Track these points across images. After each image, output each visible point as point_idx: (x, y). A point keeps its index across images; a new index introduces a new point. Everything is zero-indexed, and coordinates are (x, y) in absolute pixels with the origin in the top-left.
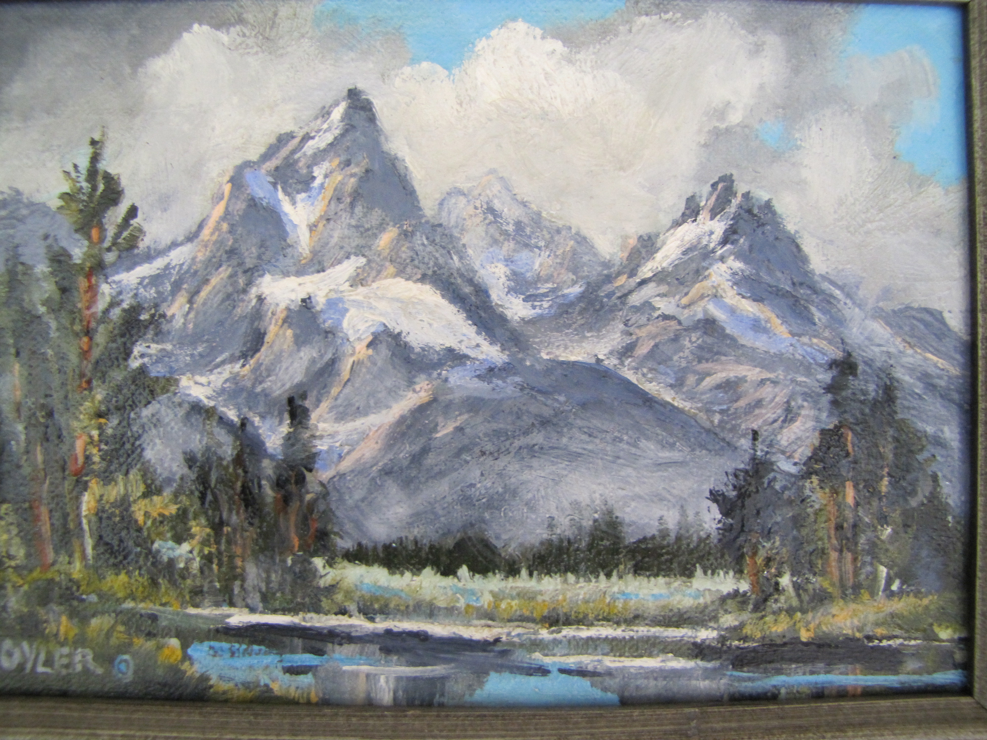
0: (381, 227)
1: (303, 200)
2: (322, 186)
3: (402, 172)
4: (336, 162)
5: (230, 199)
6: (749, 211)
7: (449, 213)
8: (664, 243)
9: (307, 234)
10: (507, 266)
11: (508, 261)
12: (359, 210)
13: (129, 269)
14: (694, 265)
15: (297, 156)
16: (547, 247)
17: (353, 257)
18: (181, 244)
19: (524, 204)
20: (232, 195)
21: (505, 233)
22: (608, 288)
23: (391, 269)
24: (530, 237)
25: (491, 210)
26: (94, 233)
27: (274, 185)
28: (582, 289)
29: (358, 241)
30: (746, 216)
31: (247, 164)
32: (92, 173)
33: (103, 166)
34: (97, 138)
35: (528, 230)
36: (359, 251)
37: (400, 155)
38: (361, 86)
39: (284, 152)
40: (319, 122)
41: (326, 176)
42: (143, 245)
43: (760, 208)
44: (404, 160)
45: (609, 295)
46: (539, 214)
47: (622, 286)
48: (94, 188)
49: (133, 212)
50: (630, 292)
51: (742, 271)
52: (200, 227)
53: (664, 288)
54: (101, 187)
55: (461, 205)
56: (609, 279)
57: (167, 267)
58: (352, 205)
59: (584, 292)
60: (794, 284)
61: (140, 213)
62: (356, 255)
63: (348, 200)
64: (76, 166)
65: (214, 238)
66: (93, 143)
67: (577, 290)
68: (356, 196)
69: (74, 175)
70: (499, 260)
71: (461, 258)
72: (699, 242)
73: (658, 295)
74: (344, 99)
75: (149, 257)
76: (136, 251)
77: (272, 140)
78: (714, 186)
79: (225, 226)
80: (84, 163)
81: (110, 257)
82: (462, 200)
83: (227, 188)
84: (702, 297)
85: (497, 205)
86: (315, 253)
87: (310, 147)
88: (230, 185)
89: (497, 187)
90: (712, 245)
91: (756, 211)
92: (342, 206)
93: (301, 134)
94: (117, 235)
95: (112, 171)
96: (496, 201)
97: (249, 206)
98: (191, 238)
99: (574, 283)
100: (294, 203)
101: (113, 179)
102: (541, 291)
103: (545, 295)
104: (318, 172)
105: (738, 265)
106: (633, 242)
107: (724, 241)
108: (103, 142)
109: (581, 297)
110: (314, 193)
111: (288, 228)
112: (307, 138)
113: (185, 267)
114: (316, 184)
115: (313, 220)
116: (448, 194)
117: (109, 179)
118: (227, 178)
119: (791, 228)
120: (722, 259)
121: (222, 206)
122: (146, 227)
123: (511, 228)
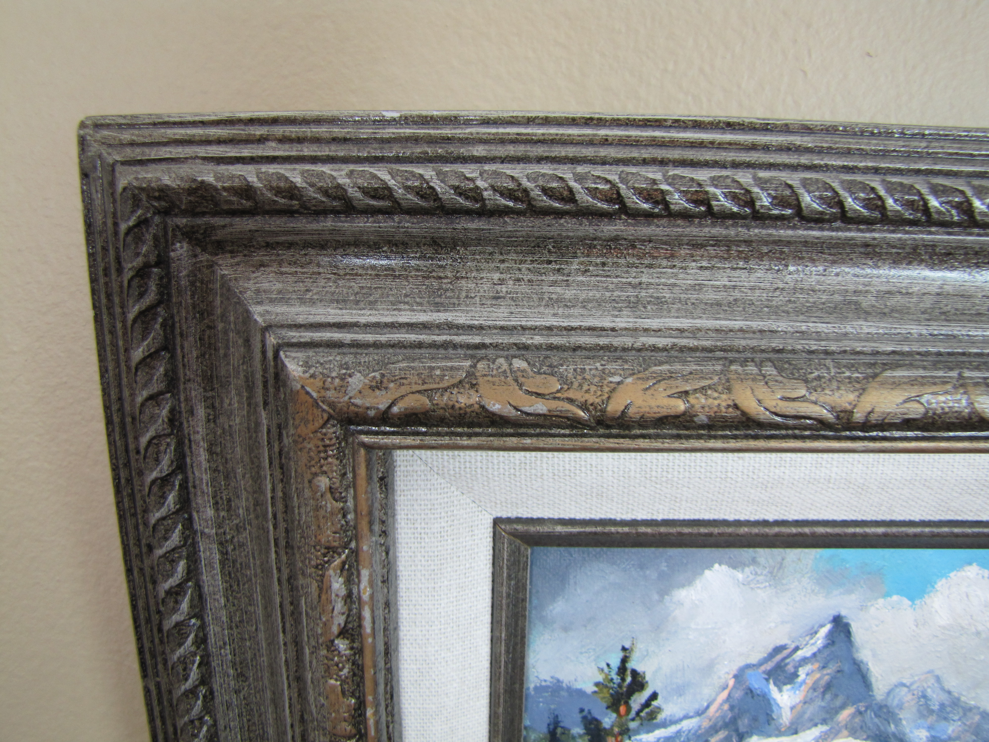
0: (843, 707)
1: (788, 690)
2: (804, 682)
3: (864, 671)
4: (817, 665)
5: (732, 689)
7: (894, 697)
9: (789, 713)
10: (928, 731)
11: (930, 728)
12: (828, 696)
13: (648, 732)
15: (787, 661)
17: (819, 726)
18: (691, 717)
19: (949, 693)
20: (734, 687)
21: (932, 712)
23: (845, 733)
24: (948, 713)
25: (924, 696)
26: (622, 709)
27: (767, 680)
29: (824, 716)
31: (748, 666)
32: (622, 670)
33: (631, 665)
34: (627, 646)
35: (949, 709)
36: (824, 722)
37: (865, 660)
38: (843, 613)
39: (779, 657)
40: (807, 638)
41: (807, 674)
42: (661, 717)
44: (867, 664)
46: (958, 699)
48: (623, 680)
49: (654, 696)
52: (708, 707)
54: (629, 679)
55: (903, 693)
57: (679, 732)
58: (824, 693)
61: (660, 697)
62: (822, 724)
63: (822, 690)
64: (608, 665)
65: (717, 715)
66: (624, 649)
68: (828, 687)
69: (606, 670)
70: (923, 728)
71: (896, 726)
74: (830, 622)
75: (664, 725)
76: (655, 721)
77: (770, 649)
79: (726, 707)
80: (615, 663)
81: (633, 725)
82: (905, 689)
83: (731, 683)
85: (929, 692)
86: (792, 723)
87: (800, 654)
88: (733, 680)
89: (932, 681)
92: (816, 694)
93: (793, 646)
94: (640, 711)
95: (640, 668)
96: (929, 690)
97: (747, 693)
98: (699, 713)
100: (780, 690)
101: (638, 674)
104: (802, 673)
108: (632, 650)
110: (797, 685)
111: (774, 708)
112: (797, 649)
113: (692, 731)
114: (800, 679)
115: (793, 703)
116: (896, 686)
117: (635, 673)
118: (731, 676)
121: (725, 694)
122: (663, 706)
123: (936, 708)
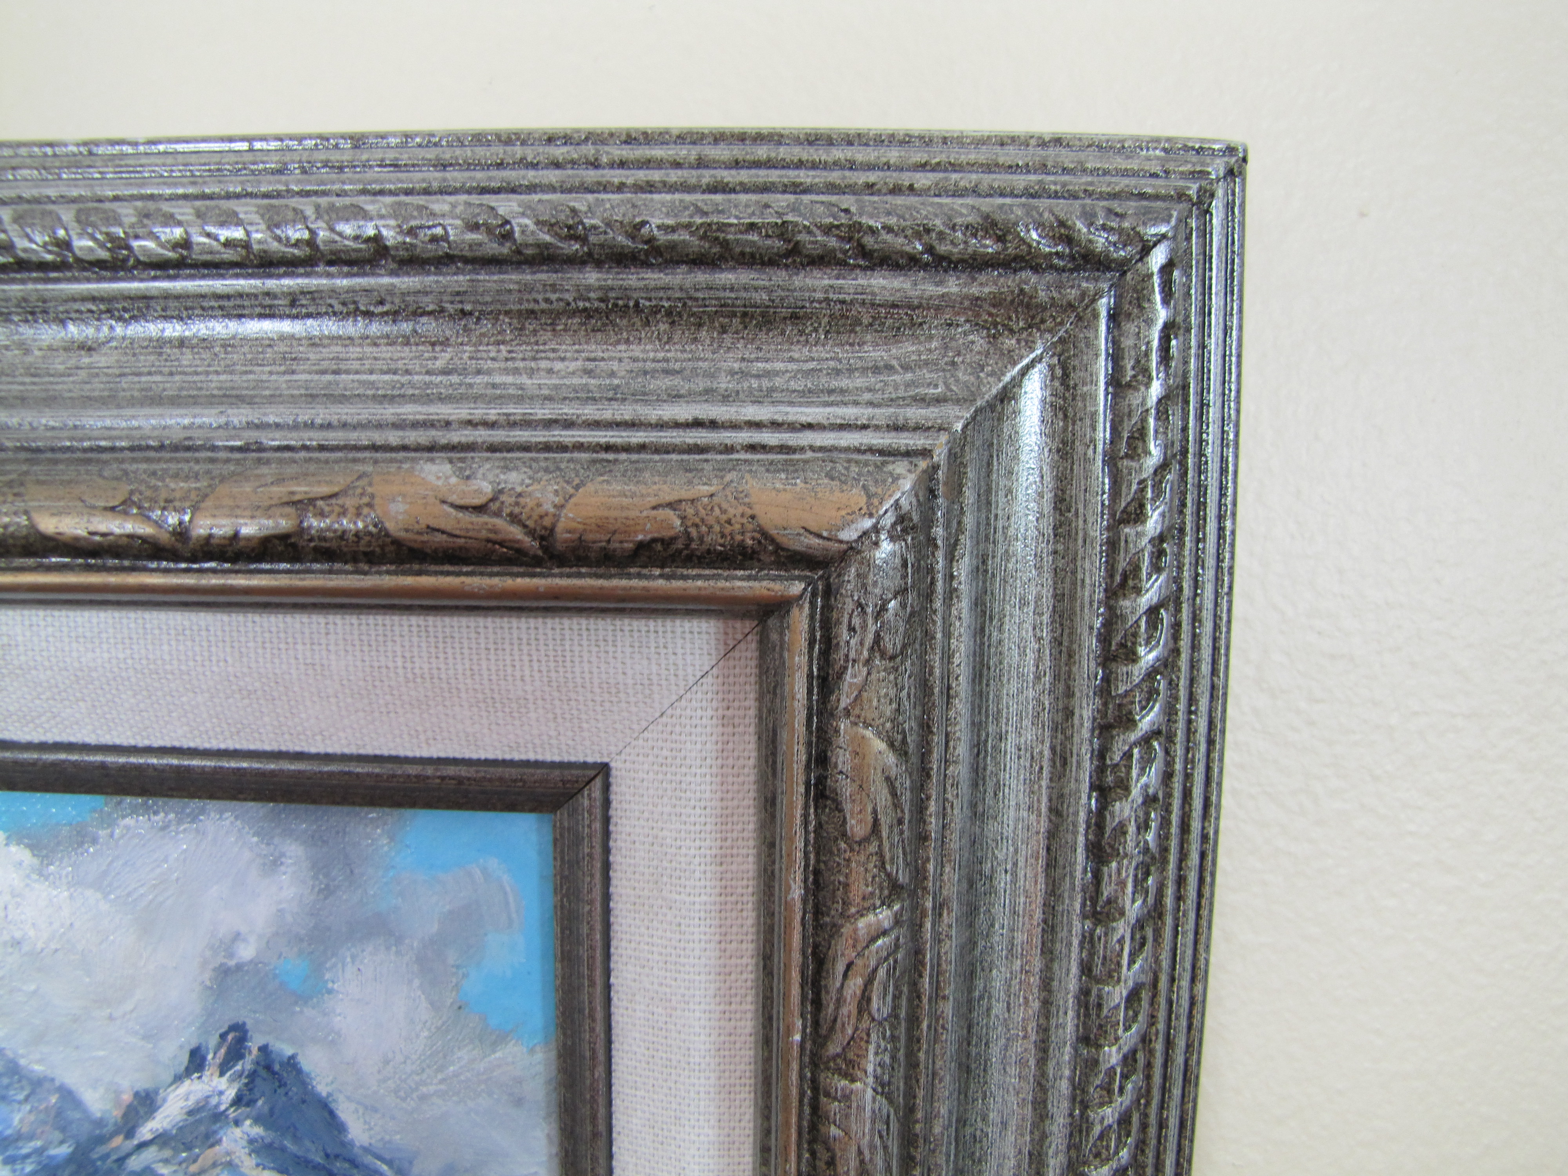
6: (268, 1068)
8: (164, 1100)
14: (202, 1129)
16: (27, 1099)
22: (102, 1150)
28: (70, 1150)
30: (263, 1073)
43: (281, 1064)
45: (105, 1157)
47: (118, 1148)
50: (128, 1155)
51: (262, 1138)
53: (167, 1153)
56: (102, 1140)
59: (73, 1153)
60: (327, 1156)
67: (64, 1150)
72: (207, 1103)
73: (161, 1161)
78: (223, 1036)
84: (214, 1165)
90: (223, 1108)
91: (277, 1067)
99: (62, 1142)
102: (25, 1151)
103: (27, 1156)
105: (257, 1131)
106: (127, 1098)
107: (238, 1101)
109: (70, 1159)
119: (322, 1089)
120: (237, 1123)
